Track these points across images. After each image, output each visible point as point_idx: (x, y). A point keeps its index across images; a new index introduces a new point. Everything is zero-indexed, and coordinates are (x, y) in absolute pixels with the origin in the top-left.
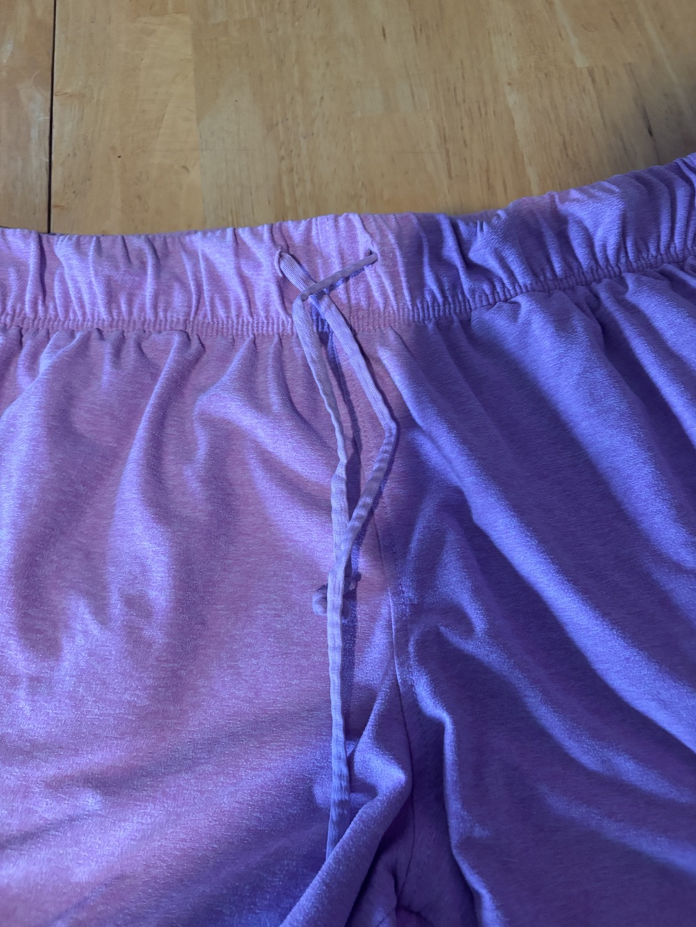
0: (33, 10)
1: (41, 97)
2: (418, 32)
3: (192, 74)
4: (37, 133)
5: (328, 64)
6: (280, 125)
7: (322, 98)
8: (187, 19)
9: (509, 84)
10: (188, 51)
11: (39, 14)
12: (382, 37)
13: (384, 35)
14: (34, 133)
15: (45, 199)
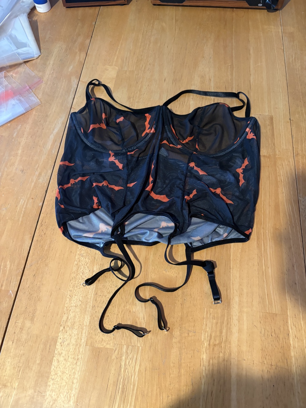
0: (80, 58)
1: (76, 81)
2: (174, 81)
3: (114, 82)
4: (73, 90)
5: (148, 85)
6: (132, 99)
7: (144, 94)
8: (117, 68)
9: (192, 99)
10: (115, 76)
11: (81, 60)
12: (164, 81)
13: (165, 81)
14: (72, 90)
15: (71, 106)
